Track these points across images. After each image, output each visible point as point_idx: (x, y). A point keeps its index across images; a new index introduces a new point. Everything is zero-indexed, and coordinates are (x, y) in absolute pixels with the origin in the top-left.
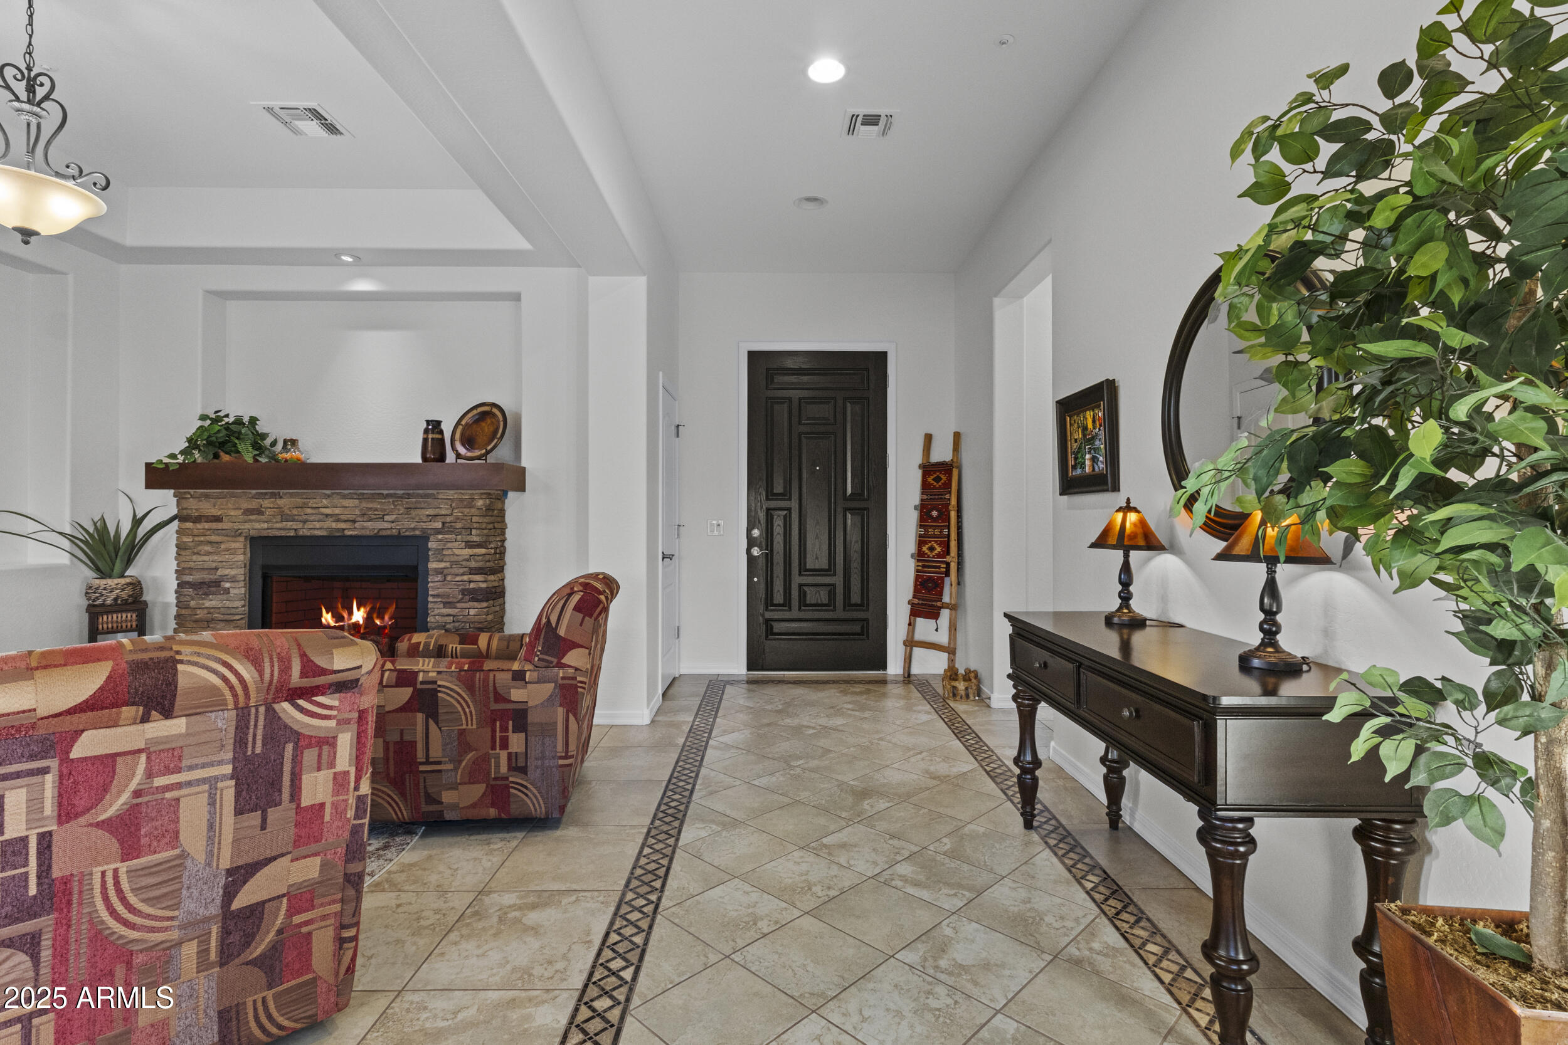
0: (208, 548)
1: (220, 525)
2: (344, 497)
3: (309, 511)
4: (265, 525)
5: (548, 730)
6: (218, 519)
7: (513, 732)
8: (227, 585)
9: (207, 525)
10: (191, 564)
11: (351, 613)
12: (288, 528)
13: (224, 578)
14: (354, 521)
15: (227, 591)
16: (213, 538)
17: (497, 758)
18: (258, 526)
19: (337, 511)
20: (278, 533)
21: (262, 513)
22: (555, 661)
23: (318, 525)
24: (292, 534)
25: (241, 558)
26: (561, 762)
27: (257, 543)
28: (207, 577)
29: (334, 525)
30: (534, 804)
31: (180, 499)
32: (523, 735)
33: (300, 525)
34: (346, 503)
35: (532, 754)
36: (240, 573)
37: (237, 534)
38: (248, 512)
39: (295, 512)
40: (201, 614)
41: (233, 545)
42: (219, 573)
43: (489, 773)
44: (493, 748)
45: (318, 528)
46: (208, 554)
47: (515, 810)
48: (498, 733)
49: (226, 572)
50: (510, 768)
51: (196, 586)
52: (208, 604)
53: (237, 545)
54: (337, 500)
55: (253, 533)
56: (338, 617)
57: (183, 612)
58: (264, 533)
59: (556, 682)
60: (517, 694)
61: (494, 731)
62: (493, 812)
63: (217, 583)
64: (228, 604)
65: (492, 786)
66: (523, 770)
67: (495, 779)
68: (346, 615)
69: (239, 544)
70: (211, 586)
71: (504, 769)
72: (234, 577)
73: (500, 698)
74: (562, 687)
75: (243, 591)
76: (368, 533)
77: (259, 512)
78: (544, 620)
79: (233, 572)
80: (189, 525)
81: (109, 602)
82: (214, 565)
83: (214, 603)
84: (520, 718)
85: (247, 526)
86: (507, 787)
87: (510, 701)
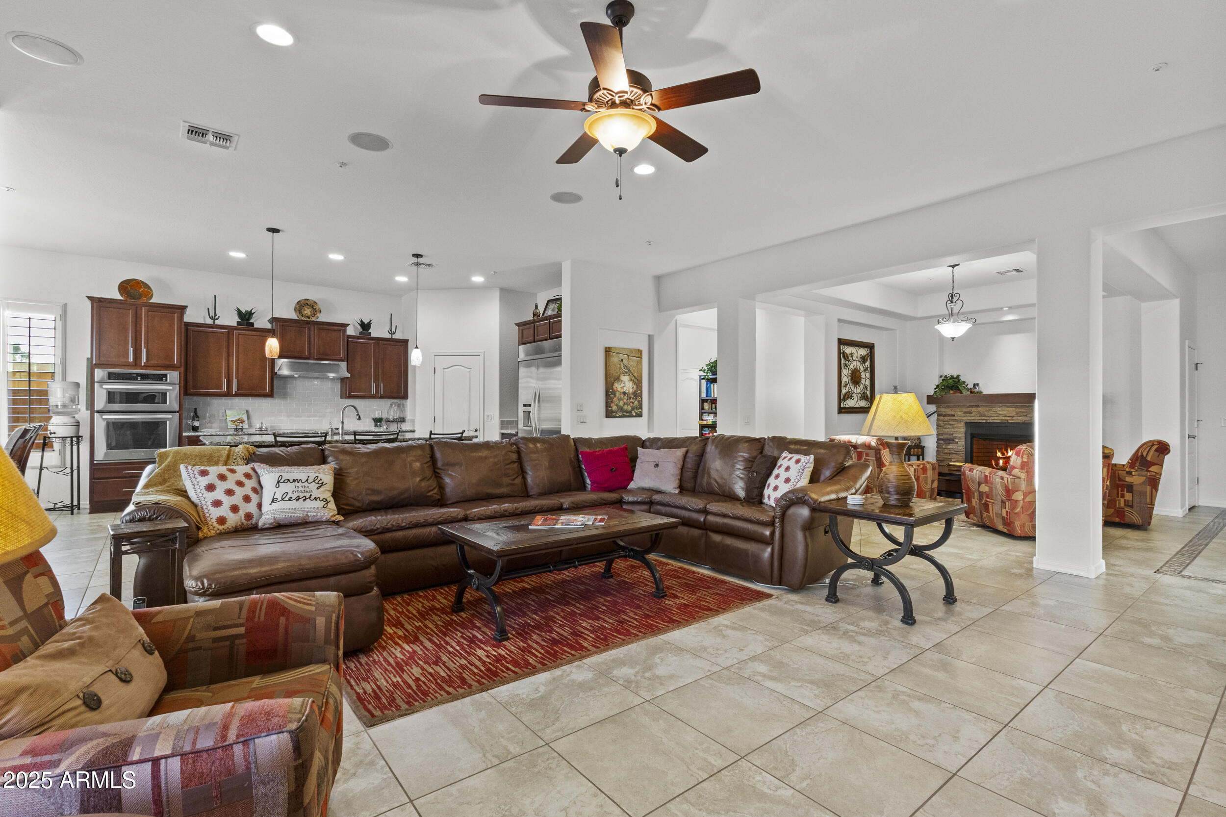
0: (949, 426)
1: (954, 418)
2: (1008, 407)
3: (992, 412)
4: (973, 418)
5: (1142, 494)
6: (953, 415)
7: (1127, 492)
8: (957, 440)
9: (949, 418)
10: (942, 432)
11: (1007, 453)
12: (983, 419)
13: (956, 438)
14: (1013, 417)
15: (957, 443)
16: (951, 423)
17: (1120, 501)
18: (970, 418)
19: (1005, 413)
20: (977, 421)
21: (972, 413)
22: (1145, 469)
23: (996, 418)
24: (984, 421)
25: (963, 430)
26: (1149, 506)
27: (968, 424)
28: (949, 437)
29: (1003, 418)
30: (1136, 519)
31: (937, 408)
32: (1131, 494)
33: (988, 418)
34: (1008, 409)
35: (1135, 501)
36: (962, 436)
37: (961, 421)
38: (965, 413)
39: (986, 413)
40: (946, 451)
41: (959, 425)
42: (954, 435)
43: (1116, 506)
44: (1118, 497)
45: (996, 419)
46: (949, 428)
47: (1127, 520)
48: (1120, 492)
49: (957, 435)
50: (1125, 505)
51: (944, 440)
52: (949, 447)
53: (961, 425)
54: (1004, 408)
55: (968, 421)
56: (1003, 454)
57: (940, 450)
58: (972, 421)
59: (1146, 476)
60: (1128, 479)
61: (1118, 491)
62: (1117, 520)
63: (953, 440)
64: (957, 447)
65: (1117, 511)
66: (1131, 507)
67: (1119, 508)
68: (1006, 453)
69: (962, 425)
70: (951, 440)
71: (1122, 505)
72: (960, 437)
73: (1120, 480)
74: (1149, 478)
75: (963, 443)
76: (1019, 421)
77: (970, 413)
78: (1140, 454)
79: (959, 436)
80: (942, 417)
81: (913, 444)
82: (952, 433)
83: (952, 447)
84: (1130, 488)
85: (965, 418)
86: (1124, 512)
87: (1125, 481)
